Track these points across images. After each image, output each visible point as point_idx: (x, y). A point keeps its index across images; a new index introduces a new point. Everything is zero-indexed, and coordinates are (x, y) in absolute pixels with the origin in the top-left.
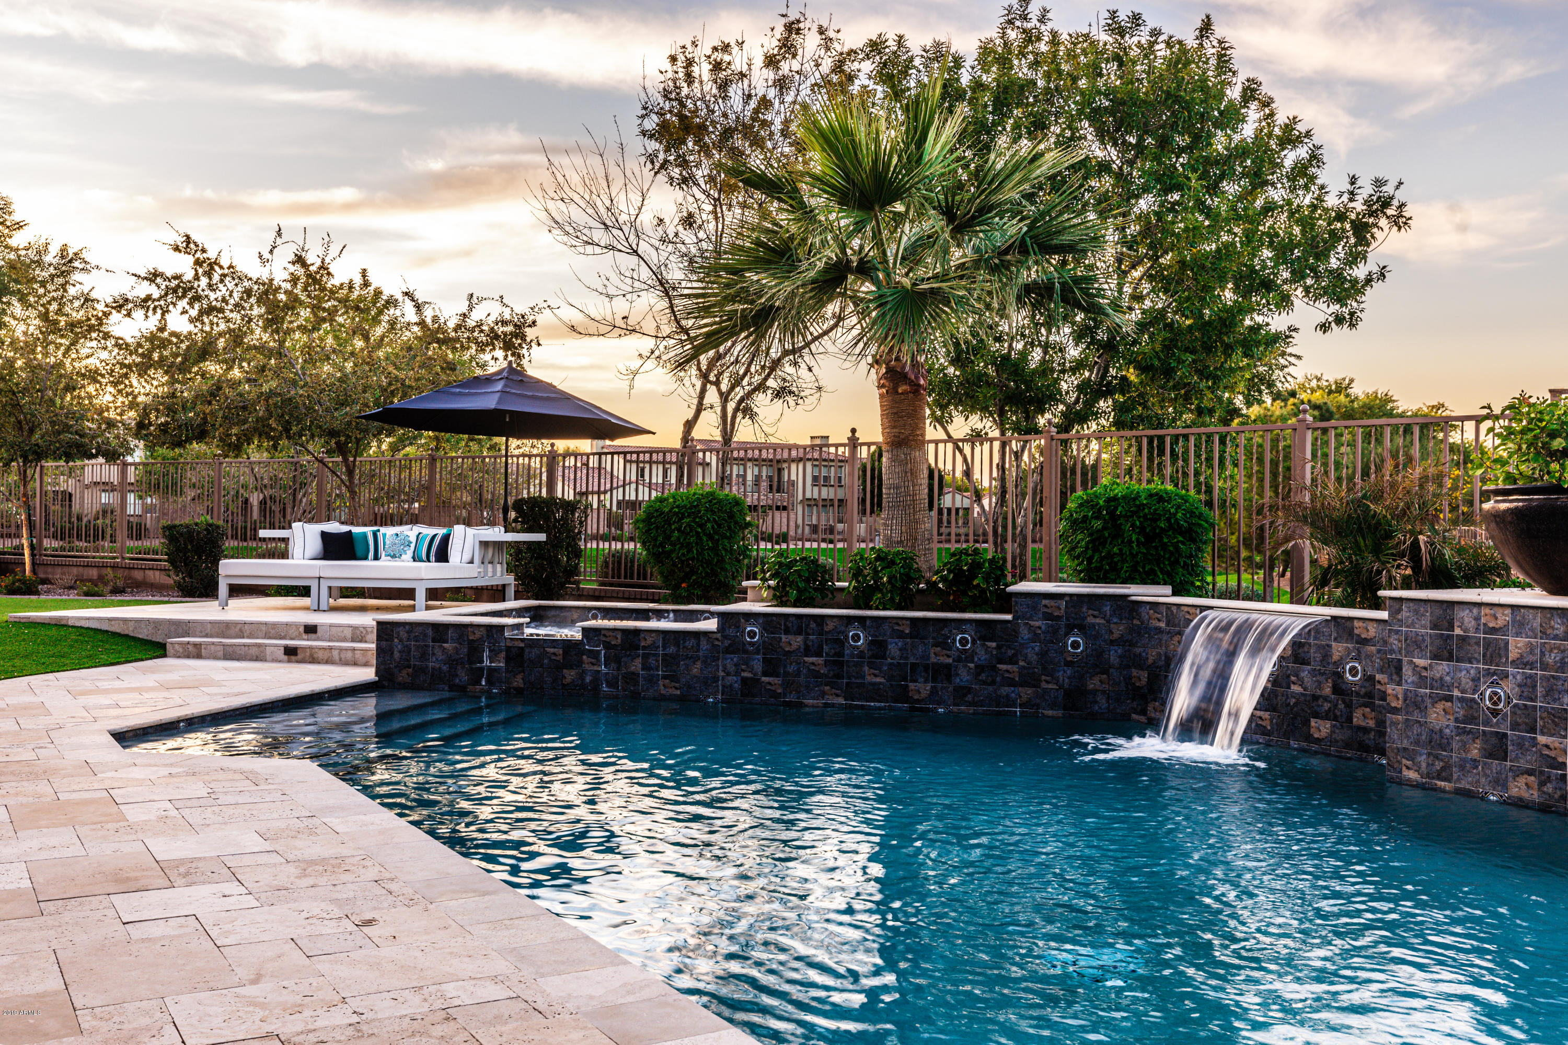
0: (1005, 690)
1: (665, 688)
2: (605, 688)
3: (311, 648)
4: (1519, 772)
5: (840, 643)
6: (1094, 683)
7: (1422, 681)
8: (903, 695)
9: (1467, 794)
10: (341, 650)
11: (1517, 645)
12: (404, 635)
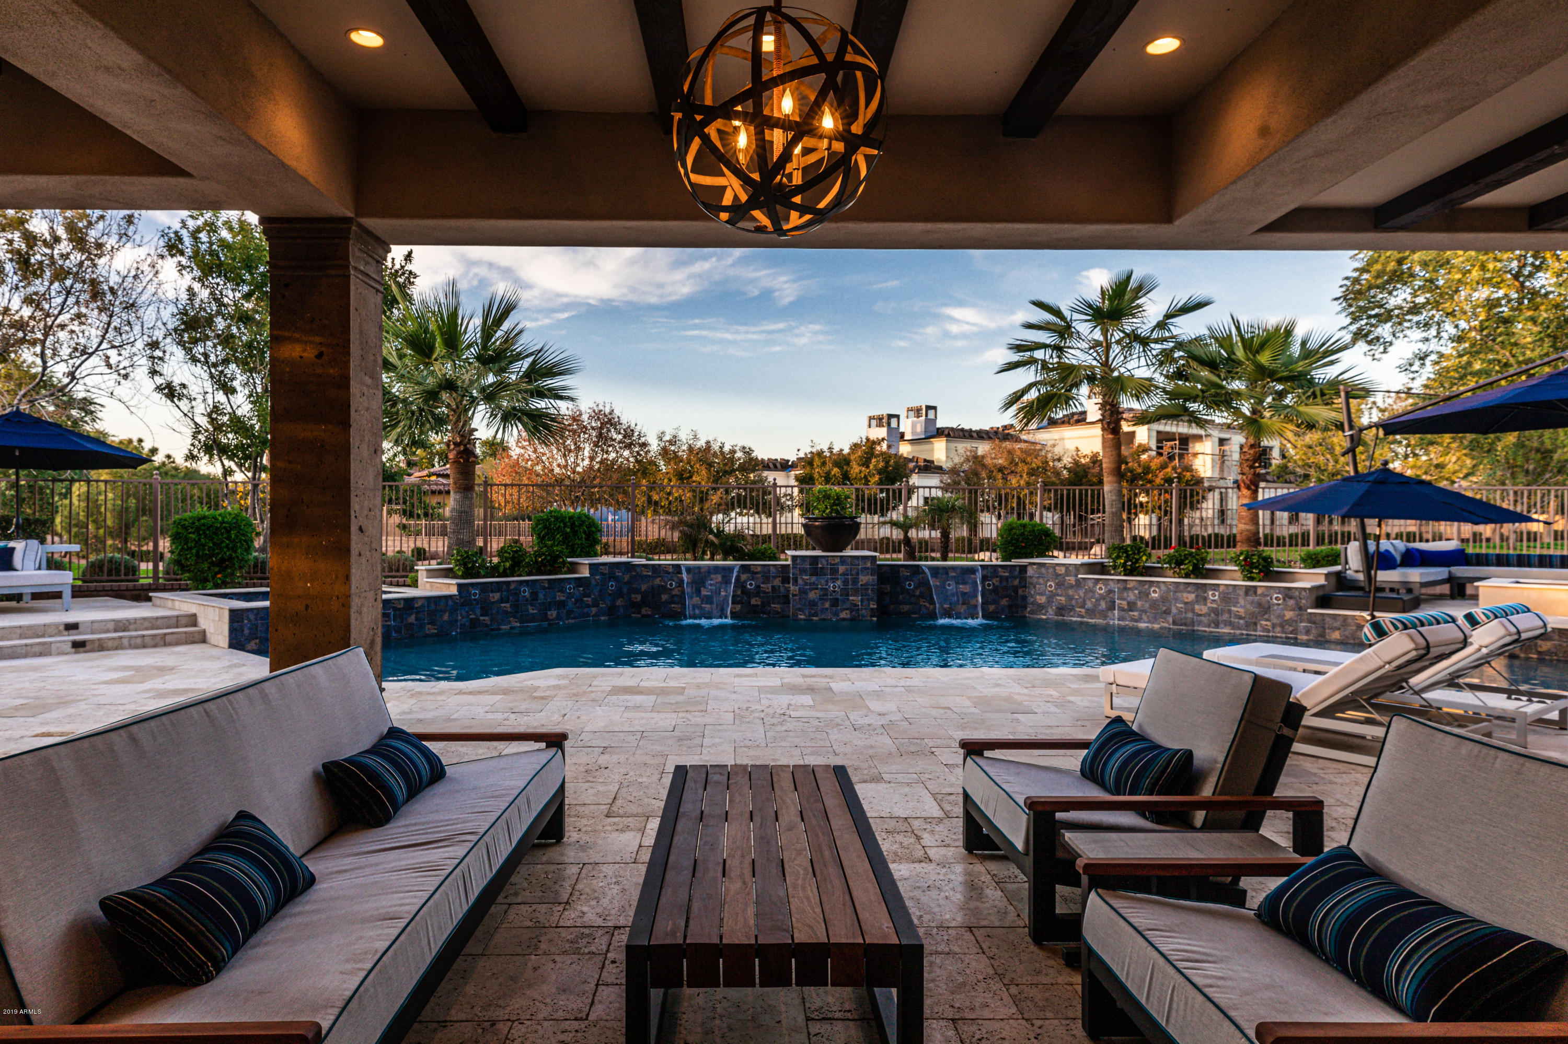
0: (586, 610)
1: (430, 629)
2: (394, 634)
3: (99, 640)
4: (843, 610)
5: (517, 594)
6: (619, 602)
7: (806, 584)
8: (545, 618)
9: (824, 620)
10: (131, 638)
11: (842, 569)
12: (252, 617)
